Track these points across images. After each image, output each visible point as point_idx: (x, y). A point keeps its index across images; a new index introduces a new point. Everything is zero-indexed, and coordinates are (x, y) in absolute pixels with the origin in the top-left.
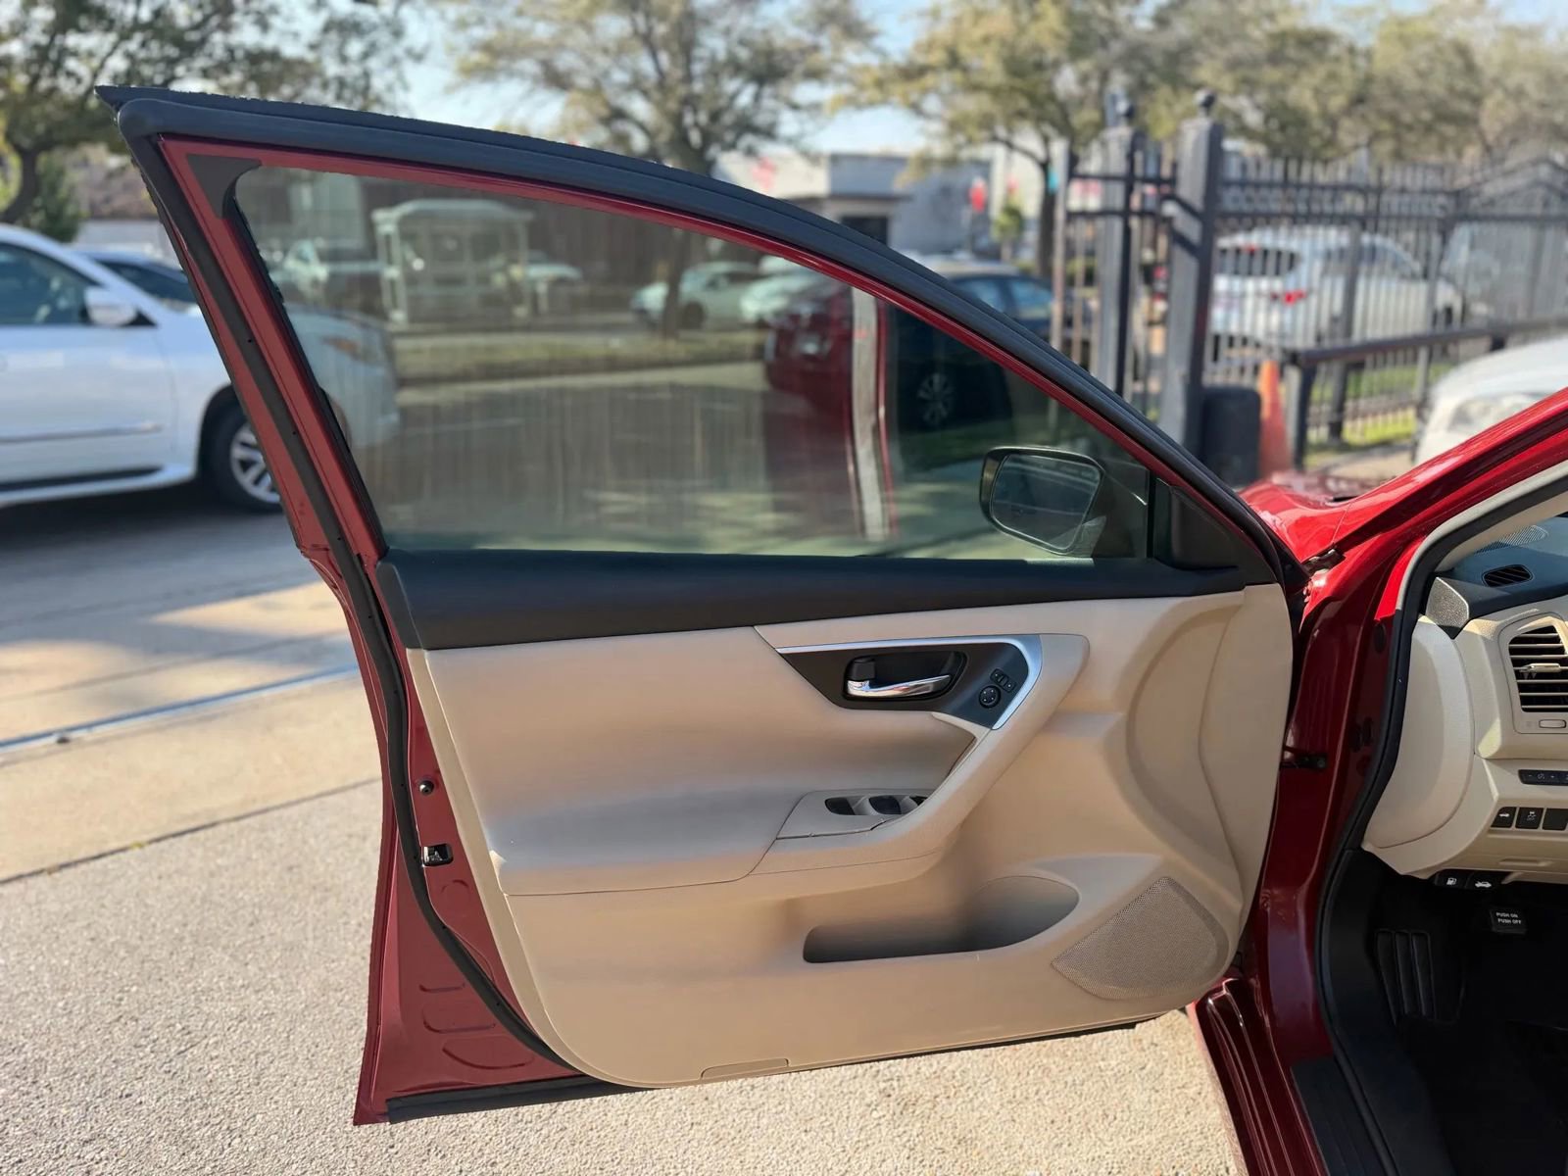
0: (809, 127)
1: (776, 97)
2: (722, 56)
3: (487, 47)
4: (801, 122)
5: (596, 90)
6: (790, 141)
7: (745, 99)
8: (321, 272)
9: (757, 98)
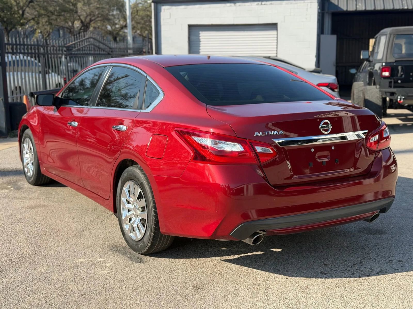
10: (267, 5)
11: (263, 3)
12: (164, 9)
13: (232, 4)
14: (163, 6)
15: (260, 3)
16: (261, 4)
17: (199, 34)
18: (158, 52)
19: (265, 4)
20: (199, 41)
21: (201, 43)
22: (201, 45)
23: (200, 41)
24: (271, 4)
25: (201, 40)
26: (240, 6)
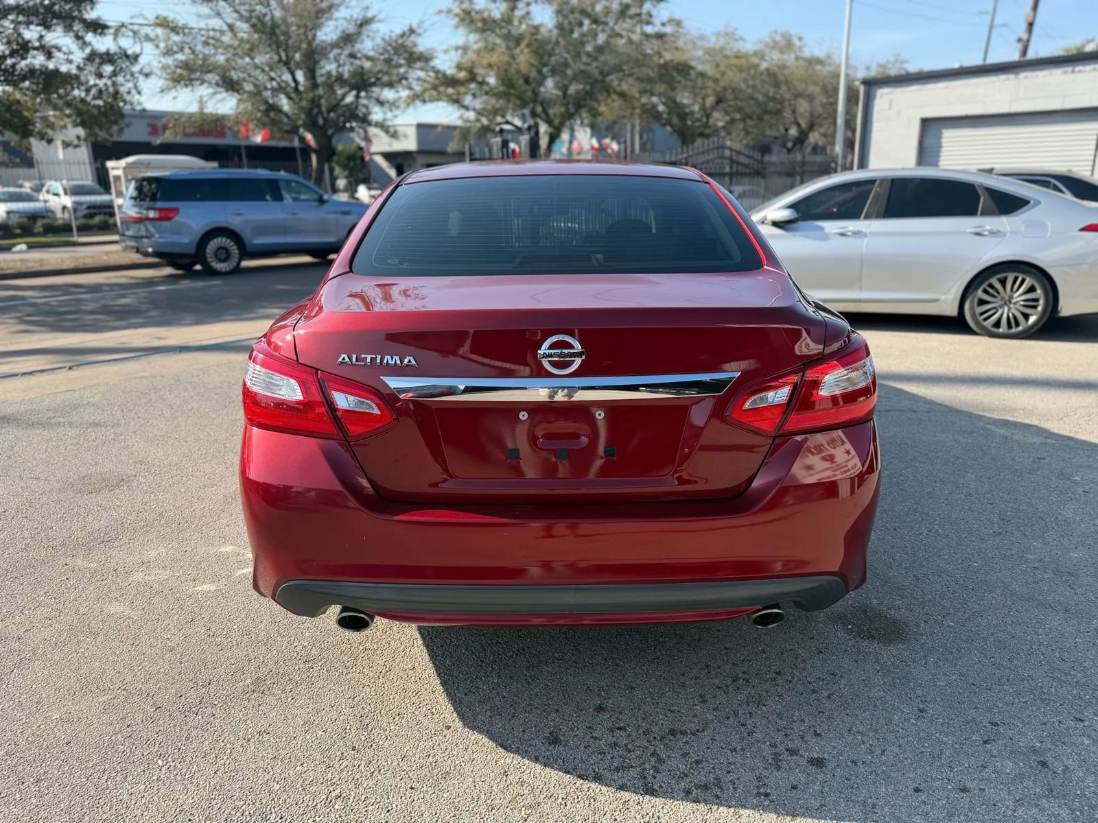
0: (389, 115)
1: (368, 97)
2: (334, 73)
3: (186, 65)
4: (385, 113)
5: (258, 92)
6: (377, 125)
7: (349, 99)
8: (68, 201)
9: (358, 97)
10: (1084, 72)
11: (1077, 69)
12: (881, 95)
13: (1011, 76)
14: (880, 88)
15: (1070, 69)
16: (1073, 71)
17: (941, 133)
18: (863, 164)
19: (1080, 71)
20: (939, 146)
21: (943, 150)
22: (942, 154)
23: (941, 147)
24: (1095, 69)
25: (944, 145)
26: (1026, 77)
